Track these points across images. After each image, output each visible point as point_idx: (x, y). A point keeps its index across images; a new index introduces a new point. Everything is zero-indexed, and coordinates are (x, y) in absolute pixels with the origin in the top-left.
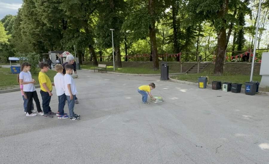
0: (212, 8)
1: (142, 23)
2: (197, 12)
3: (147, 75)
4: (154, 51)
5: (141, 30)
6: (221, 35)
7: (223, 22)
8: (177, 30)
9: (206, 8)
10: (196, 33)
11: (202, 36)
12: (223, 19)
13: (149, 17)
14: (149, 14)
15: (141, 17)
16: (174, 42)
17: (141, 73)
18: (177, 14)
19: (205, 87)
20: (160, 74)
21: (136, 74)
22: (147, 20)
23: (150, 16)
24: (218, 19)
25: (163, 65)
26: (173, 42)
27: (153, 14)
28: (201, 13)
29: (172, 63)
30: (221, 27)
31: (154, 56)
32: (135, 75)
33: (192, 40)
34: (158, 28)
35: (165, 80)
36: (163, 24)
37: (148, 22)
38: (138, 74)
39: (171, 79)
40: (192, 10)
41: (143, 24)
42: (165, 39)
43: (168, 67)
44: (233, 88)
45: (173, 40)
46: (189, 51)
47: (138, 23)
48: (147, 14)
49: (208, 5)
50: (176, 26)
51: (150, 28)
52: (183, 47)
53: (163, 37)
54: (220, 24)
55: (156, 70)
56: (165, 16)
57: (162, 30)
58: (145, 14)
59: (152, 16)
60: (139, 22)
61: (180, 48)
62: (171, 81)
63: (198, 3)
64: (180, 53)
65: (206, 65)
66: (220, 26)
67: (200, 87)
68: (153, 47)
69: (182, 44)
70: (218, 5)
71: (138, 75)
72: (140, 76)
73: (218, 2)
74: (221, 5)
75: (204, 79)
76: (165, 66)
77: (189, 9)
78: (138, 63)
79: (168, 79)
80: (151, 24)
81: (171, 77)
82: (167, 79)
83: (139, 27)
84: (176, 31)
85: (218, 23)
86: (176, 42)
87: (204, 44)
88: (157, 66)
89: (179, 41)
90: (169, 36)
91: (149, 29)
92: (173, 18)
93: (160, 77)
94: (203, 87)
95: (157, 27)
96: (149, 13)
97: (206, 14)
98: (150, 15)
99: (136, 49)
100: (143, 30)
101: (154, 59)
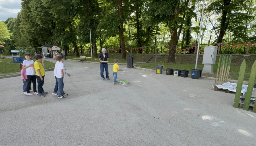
0: (166, 13)
1: (113, 24)
2: (155, 15)
4: (122, 45)
5: (112, 30)
6: (173, 33)
7: (175, 23)
9: (162, 12)
10: (154, 32)
11: (159, 34)
12: (175, 21)
14: (118, 17)
15: (112, 19)
16: (138, 39)
18: (139, 17)
19: (161, 73)
20: (127, 63)
22: (117, 21)
23: (119, 19)
24: (171, 21)
25: (129, 56)
27: (121, 17)
28: (158, 16)
29: (136, 55)
33: (151, 37)
35: (131, 68)
36: (129, 25)
37: (118, 23)
40: (151, 14)
42: (130, 36)
43: (133, 58)
44: (182, 73)
45: (137, 37)
46: (149, 45)
49: (163, 10)
50: (139, 26)
51: (119, 28)
52: (144, 42)
55: (124, 60)
56: (131, 19)
57: (129, 29)
58: (115, 17)
60: (111, 23)
61: (142, 43)
62: (135, 69)
63: (156, 9)
64: (142, 47)
65: (162, 57)
66: (173, 26)
67: (157, 73)
68: (121, 42)
69: (143, 40)
70: (171, 10)
73: (171, 8)
74: (174, 11)
75: (161, 67)
76: (131, 57)
77: (149, 13)
78: (110, 54)
80: (120, 25)
81: (135, 66)
82: (132, 67)
83: (111, 27)
84: (139, 30)
85: (171, 24)
87: (160, 40)
88: (124, 57)
89: (142, 38)
90: (134, 34)
92: (137, 20)
93: (127, 65)
94: (159, 73)
95: (124, 27)
97: (162, 17)
99: (109, 44)
100: (114, 29)
101: (122, 52)
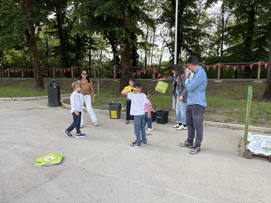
0: (113, 13)
1: (13, 25)
2: (95, 15)
3: (25, 98)
4: (35, 64)
5: (13, 36)
6: (124, 47)
7: (126, 32)
8: (65, 41)
9: (106, 12)
10: (87, 45)
12: (126, 29)
13: (25, 18)
14: (24, 16)
15: (12, 18)
16: (62, 55)
17: (16, 97)
18: (62, 22)
19: (119, 117)
20: (47, 97)
21: (8, 98)
22: (21, 22)
23: (27, 18)
24: (120, 28)
25: (51, 85)
26: (60, 55)
27: (30, 15)
28: (100, 18)
29: (62, 81)
30: (125, 38)
31: (36, 71)
32: (6, 100)
33: (83, 53)
34: (40, 37)
35: (56, 106)
36: (46, 33)
37: (23, 25)
38: (11, 97)
39: (64, 104)
40: (88, 13)
41: (15, 28)
42: (49, 51)
43: (58, 88)
45: (61, 52)
46: (81, 66)
47: (8, 26)
48: (22, 15)
49: (108, 9)
50: (63, 36)
51: (27, 33)
52: (73, 61)
53: (47, 49)
54: (123, 34)
55: (41, 91)
56: (48, 22)
57: (45, 40)
58: (18, 14)
59: (29, 17)
60: (9, 24)
61: (70, 62)
62: (65, 108)
63: (94, 6)
64: (72, 68)
65: (107, 83)
66: (124, 36)
67: (112, 117)
68: (33, 59)
69: (71, 58)
70: (120, 11)
71: (10, 99)
72: (15, 100)
73: (119, 8)
74: (123, 12)
75: (117, 106)
76: (55, 87)
77: (84, 12)
78: (11, 80)
79: (60, 105)
80: (27, 28)
81: (64, 102)
82: (58, 104)
83: (9, 30)
84: (63, 41)
85: (121, 33)
86: (64, 54)
88: (41, 85)
89: (69, 54)
90: (55, 48)
91: (25, 35)
92: (59, 26)
93: (47, 101)
94: (116, 117)
95: (37, 35)
96: (24, 13)
97: (106, 19)
98: (26, 16)
99: (10, 62)
100: (15, 35)
101: (36, 76)
